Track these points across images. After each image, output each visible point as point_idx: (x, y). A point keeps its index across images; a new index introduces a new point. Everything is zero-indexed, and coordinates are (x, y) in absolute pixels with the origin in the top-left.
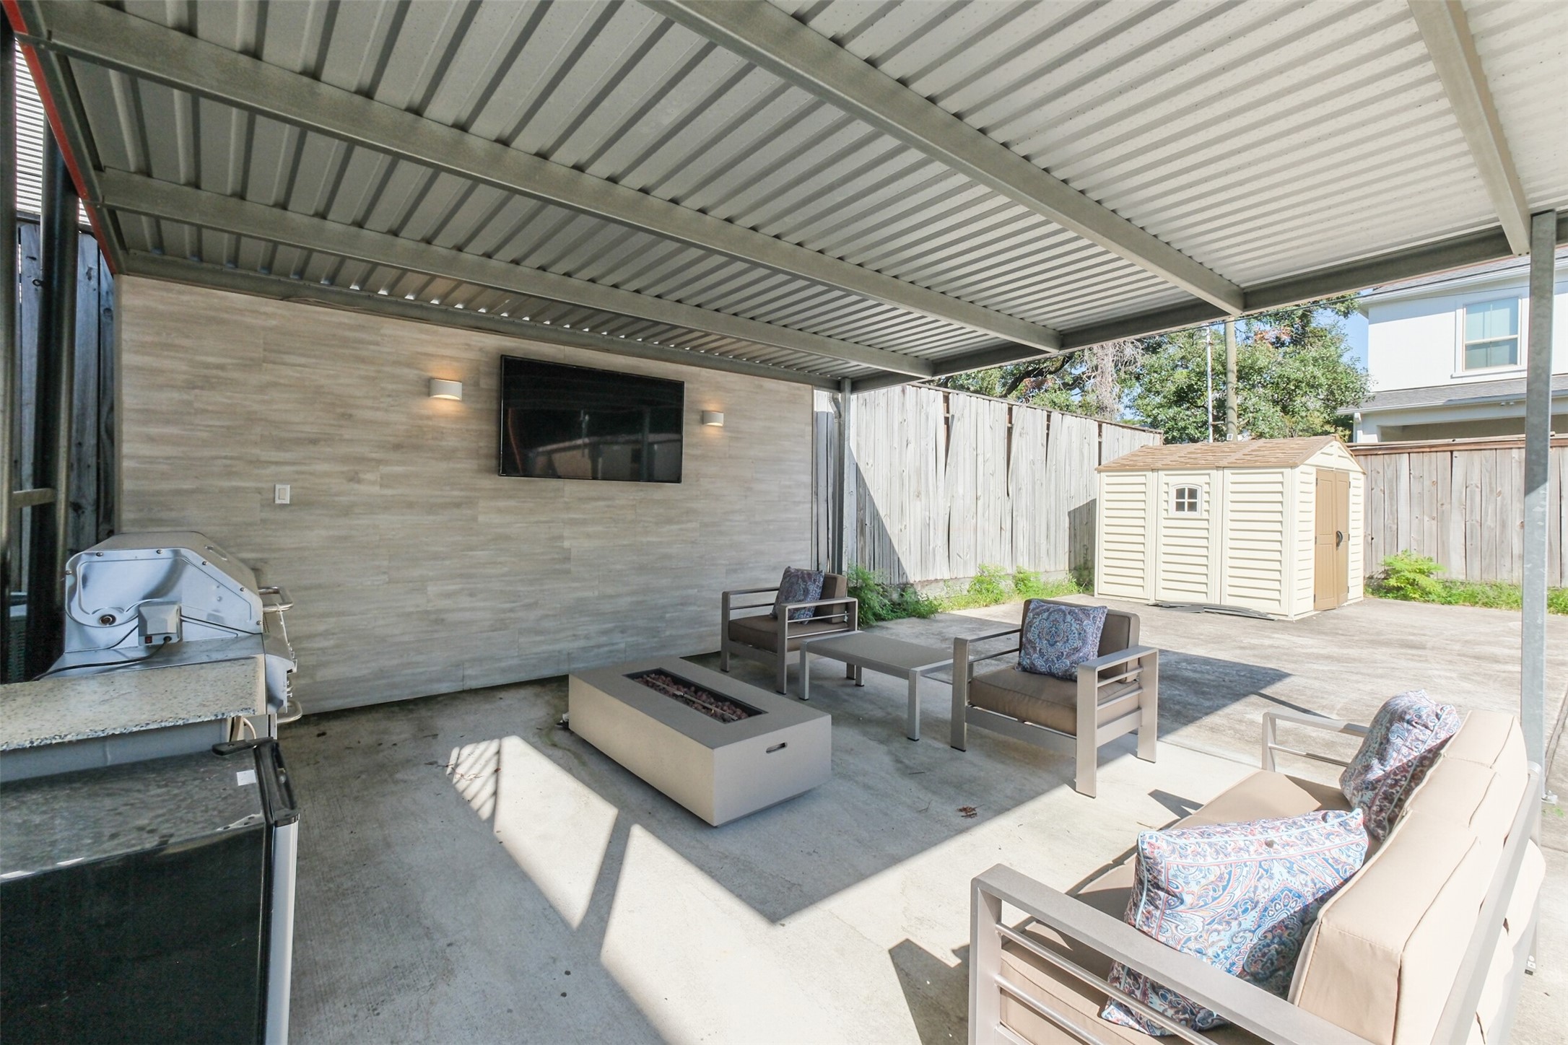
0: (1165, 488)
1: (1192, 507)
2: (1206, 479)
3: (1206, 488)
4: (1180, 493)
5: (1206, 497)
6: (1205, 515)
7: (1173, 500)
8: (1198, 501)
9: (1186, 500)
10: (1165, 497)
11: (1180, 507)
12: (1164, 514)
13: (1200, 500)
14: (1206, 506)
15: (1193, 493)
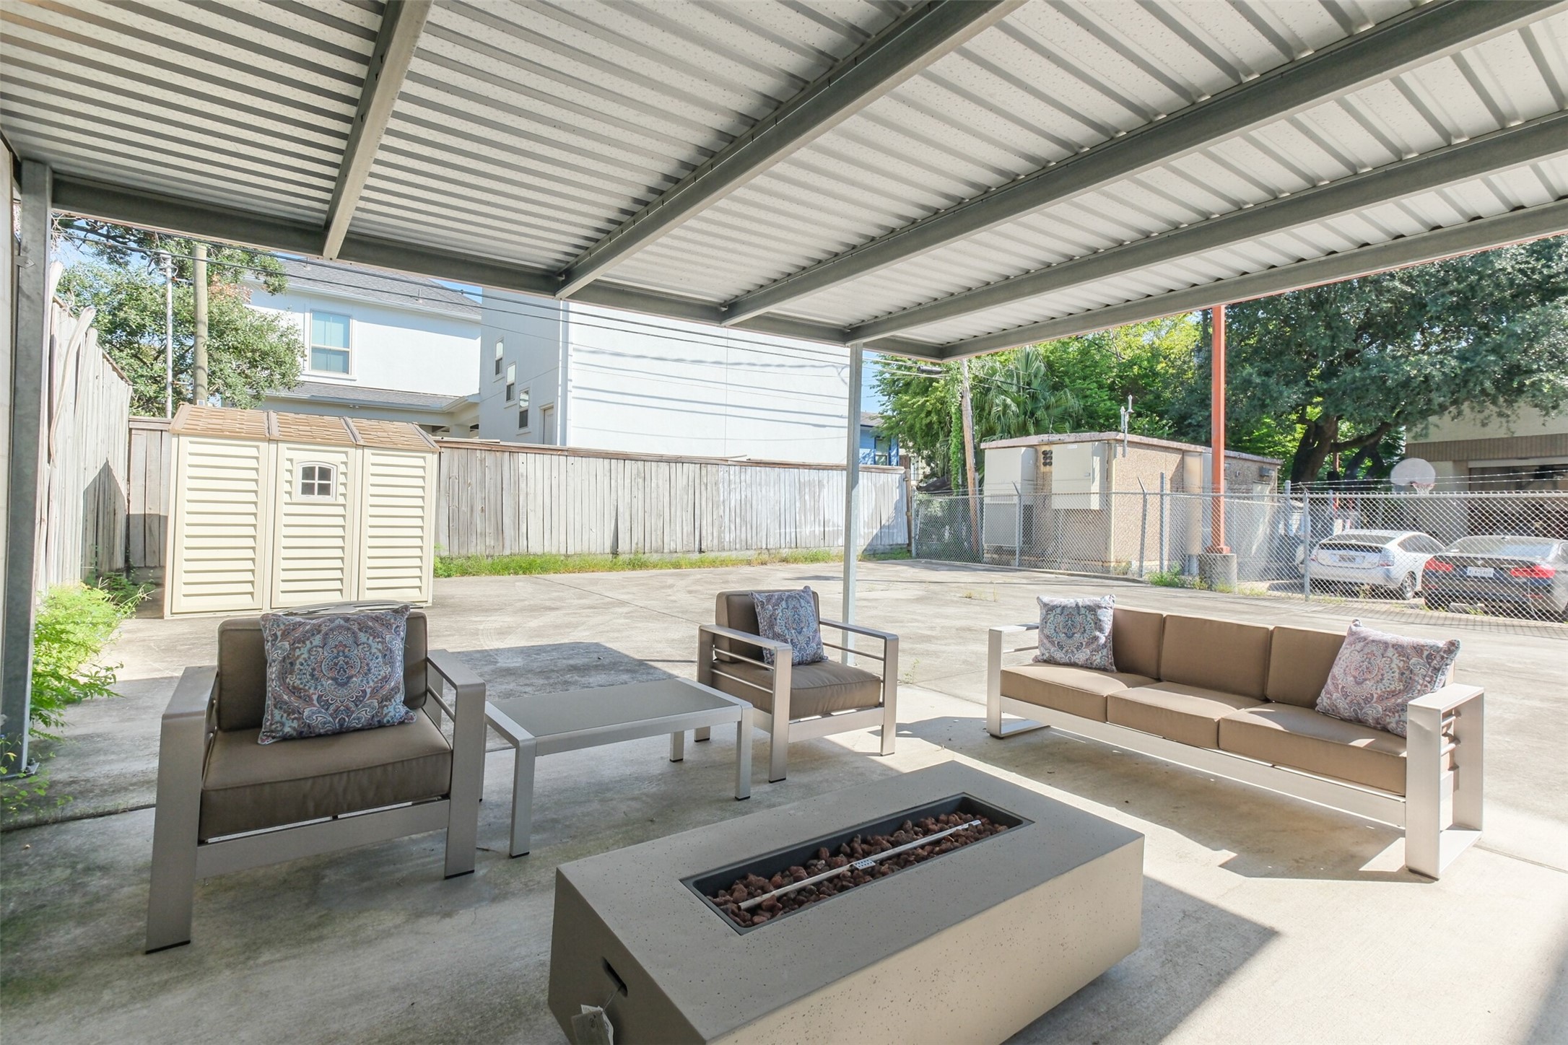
0: (288, 465)
1: (324, 490)
2: (342, 457)
3: (342, 468)
4: (308, 473)
5: (342, 479)
6: (341, 500)
7: (299, 480)
8: (332, 482)
9: (317, 482)
10: (287, 476)
11: (307, 489)
12: (287, 498)
13: (335, 481)
14: (341, 489)
15: (325, 473)
